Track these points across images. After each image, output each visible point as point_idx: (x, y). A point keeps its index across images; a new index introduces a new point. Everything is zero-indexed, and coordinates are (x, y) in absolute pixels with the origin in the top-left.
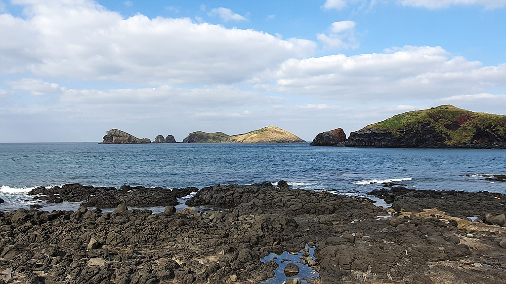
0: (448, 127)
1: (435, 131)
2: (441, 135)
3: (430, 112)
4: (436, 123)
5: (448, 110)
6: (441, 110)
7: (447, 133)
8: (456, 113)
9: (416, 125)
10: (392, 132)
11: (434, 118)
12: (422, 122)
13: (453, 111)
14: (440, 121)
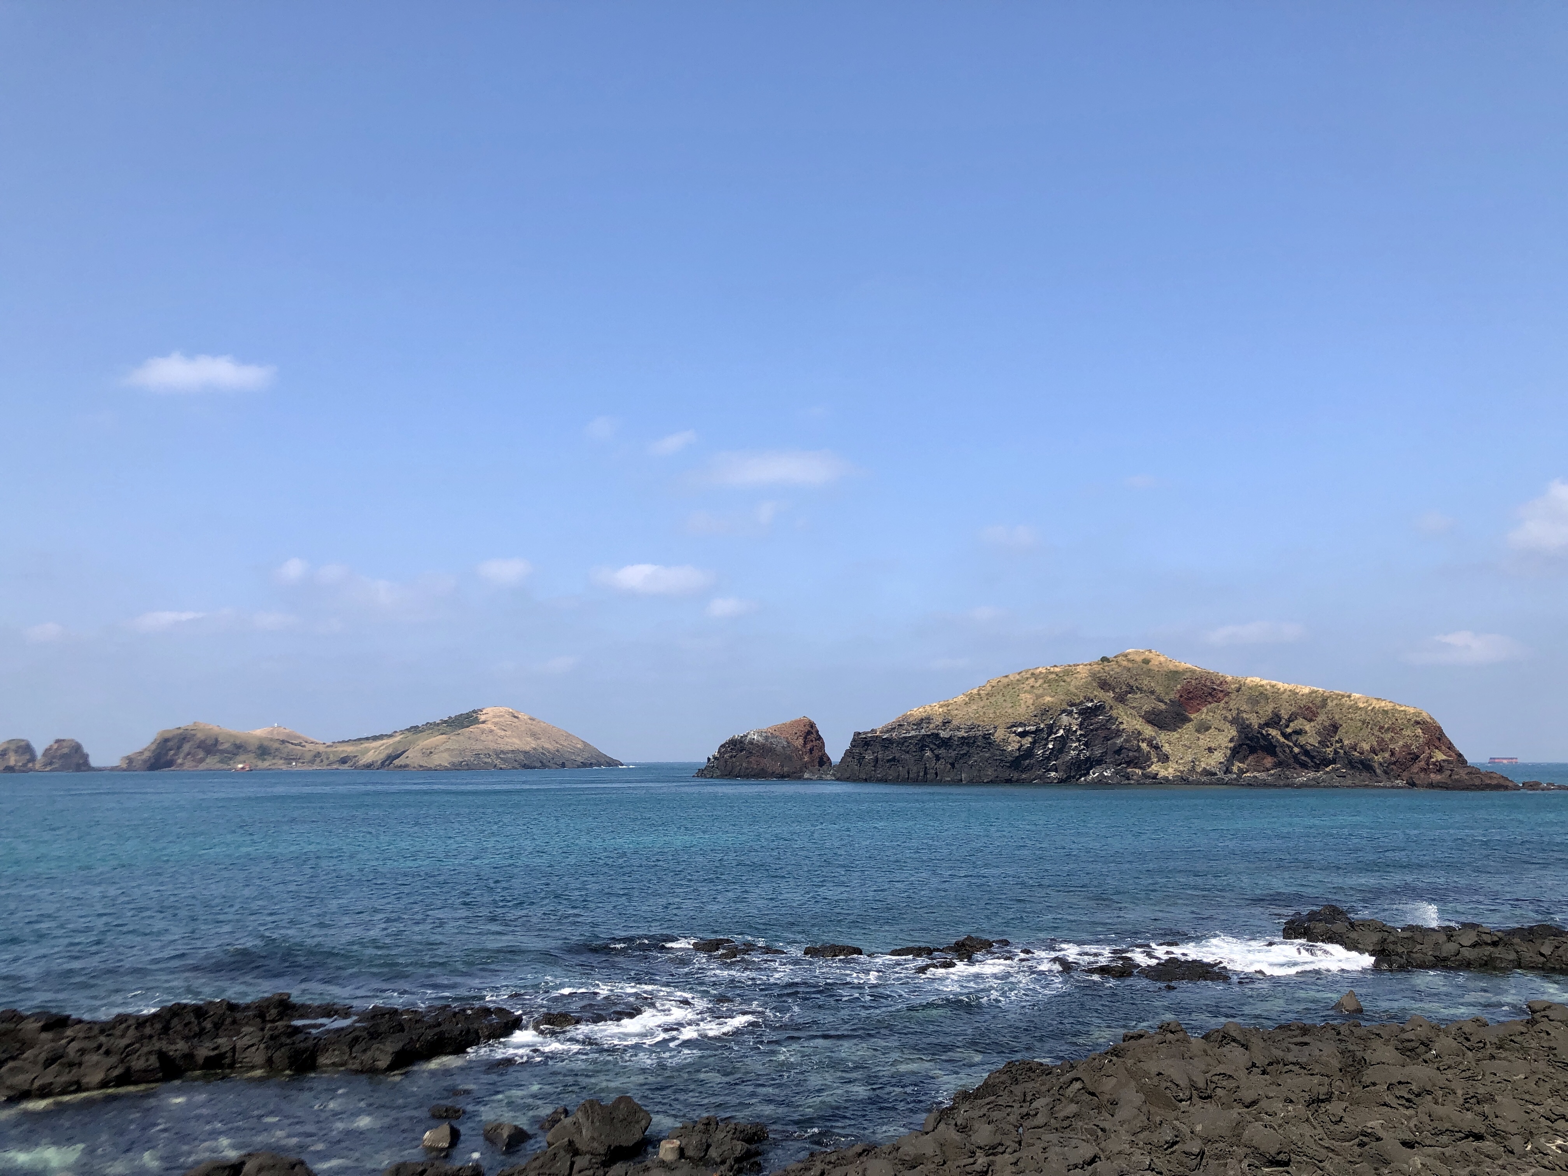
0: (1155, 719)
1: (1118, 733)
2: (1139, 747)
3: (1099, 672)
4: (1120, 706)
5: (1152, 668)
6: (1130, 665)
7: (1155, 738)
8: (1174, 675)
9: (1064, 711)
10: (993, 734)
11: (1114, 691)
12: (1081, 703)
13: (1166, 669)
14: (1131, 701)
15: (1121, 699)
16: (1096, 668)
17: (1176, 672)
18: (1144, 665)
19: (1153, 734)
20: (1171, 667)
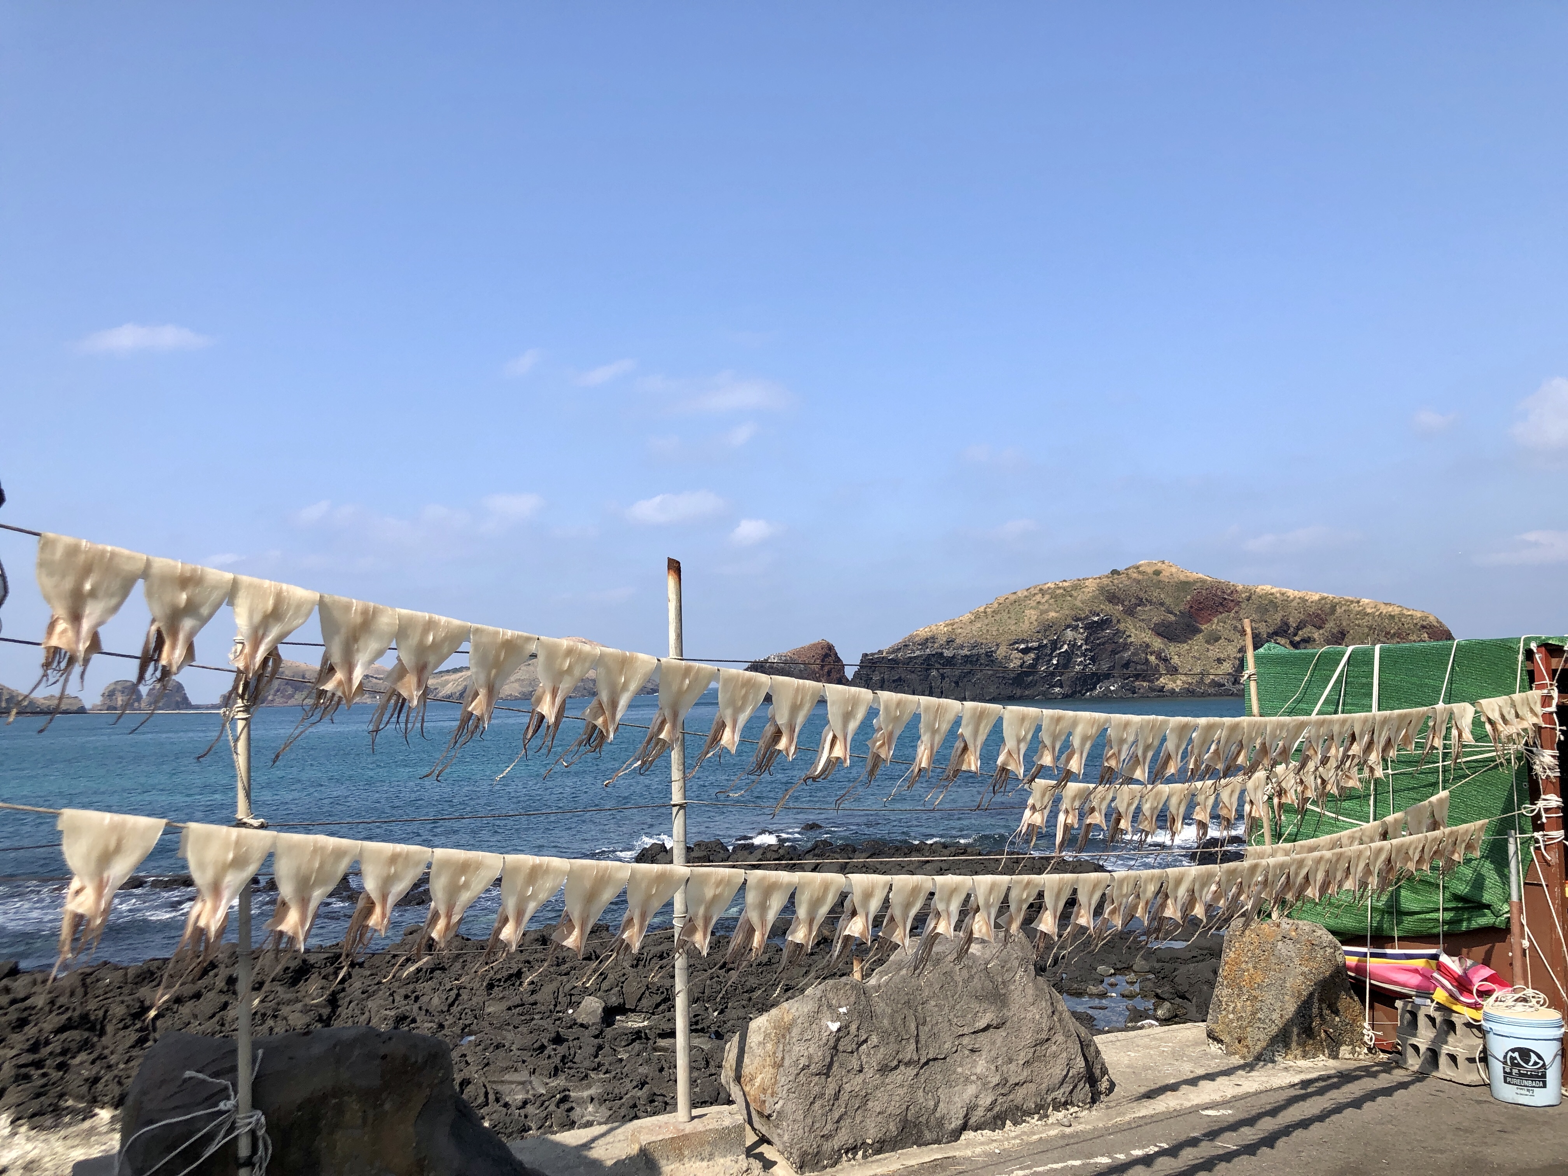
0: (1167, 632)
1: (1126, 646)
2: (1147, 660)
3: (1108, 585)
4: (1129, 620)
5: (1162, 579)
6: (1140, 577)
7: (1164, 651)
8: (1184, 586)
9: (1068, 626)
10: (995, 653)
11: (1123, 605)
12: (1087, 617)
13: (1176, 580)
14: (1140, 613)
15: (1130, 612)
16: (1105, 581)
17: (1187, 583)
18: (1155, 577)
19: (1162, 646)
20: (1182, 577)
